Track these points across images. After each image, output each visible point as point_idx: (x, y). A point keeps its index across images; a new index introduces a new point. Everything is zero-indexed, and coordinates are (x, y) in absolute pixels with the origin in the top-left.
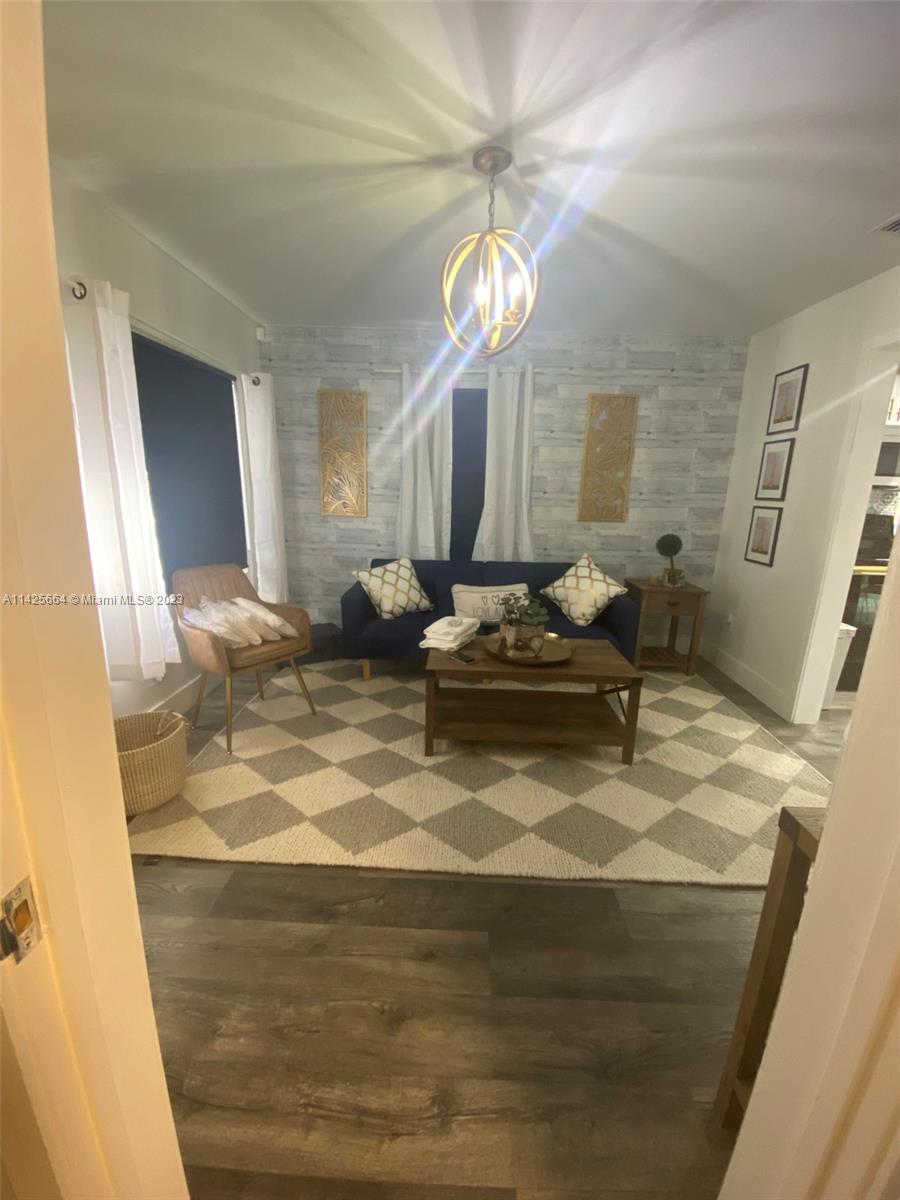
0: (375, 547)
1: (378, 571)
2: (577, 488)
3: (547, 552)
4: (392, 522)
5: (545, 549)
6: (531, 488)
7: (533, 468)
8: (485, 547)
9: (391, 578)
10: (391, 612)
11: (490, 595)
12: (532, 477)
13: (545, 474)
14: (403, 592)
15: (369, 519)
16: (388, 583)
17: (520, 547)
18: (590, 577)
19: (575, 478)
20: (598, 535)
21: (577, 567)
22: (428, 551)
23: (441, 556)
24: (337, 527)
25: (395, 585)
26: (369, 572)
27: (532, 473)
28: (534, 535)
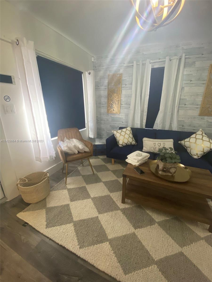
0: (121, 123)
1: (120, 131)
2: (200, 103)
3: (183, 127)
4: (127, 115)
5: (183, 126)
6: (179, 103)
7: (181, 95)
8: (158, 124)
9: (123, 133)
10: (122, 145)
11: (157, 143)
12: (180, 99)
13: (186, 97)
14: (126, 139)
15: (120, 114)
16: (122, 135)
17: (172, 125)
18: (202, 139)
19: (200, 100)
20: (207, 121)
21: (196, 134)
22: (138, 125)
23: (142, 127)
24: (111, 117)
25: (124, 136)
26: (117, 131)
27: (180, 97)
28: (178, 120)
